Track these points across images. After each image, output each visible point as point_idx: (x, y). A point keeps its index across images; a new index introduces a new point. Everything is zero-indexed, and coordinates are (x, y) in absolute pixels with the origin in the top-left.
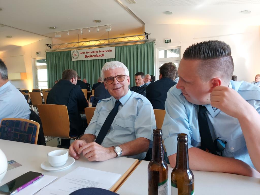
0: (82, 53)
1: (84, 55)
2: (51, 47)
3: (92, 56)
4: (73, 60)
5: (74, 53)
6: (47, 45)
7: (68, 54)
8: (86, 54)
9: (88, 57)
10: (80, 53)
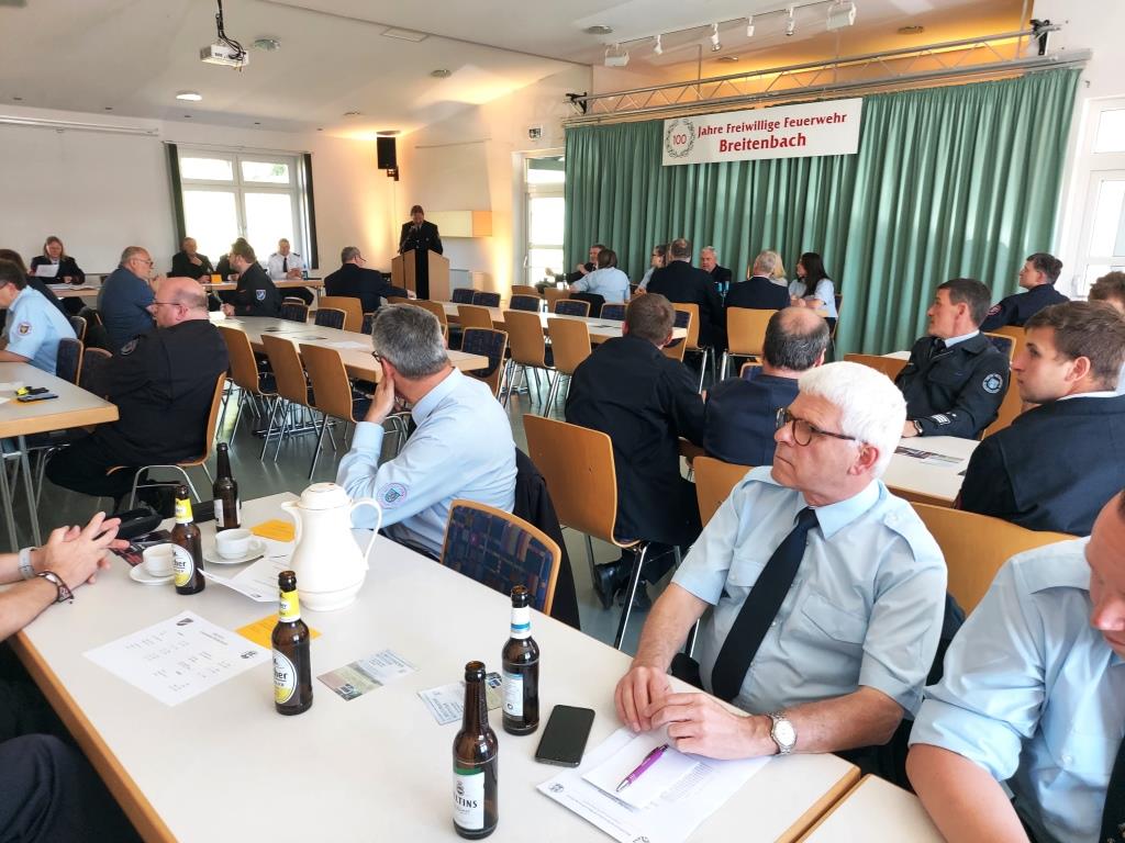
0: (710, 130)
1: (715, 139)
2: (584, 106)
3: (749, 145)
4: (667, 160)
5: (676, 132)
6: (573, 97)
7: (652, 133)
8: (724, 136)
9: (732, 147)
10: (702, 131)
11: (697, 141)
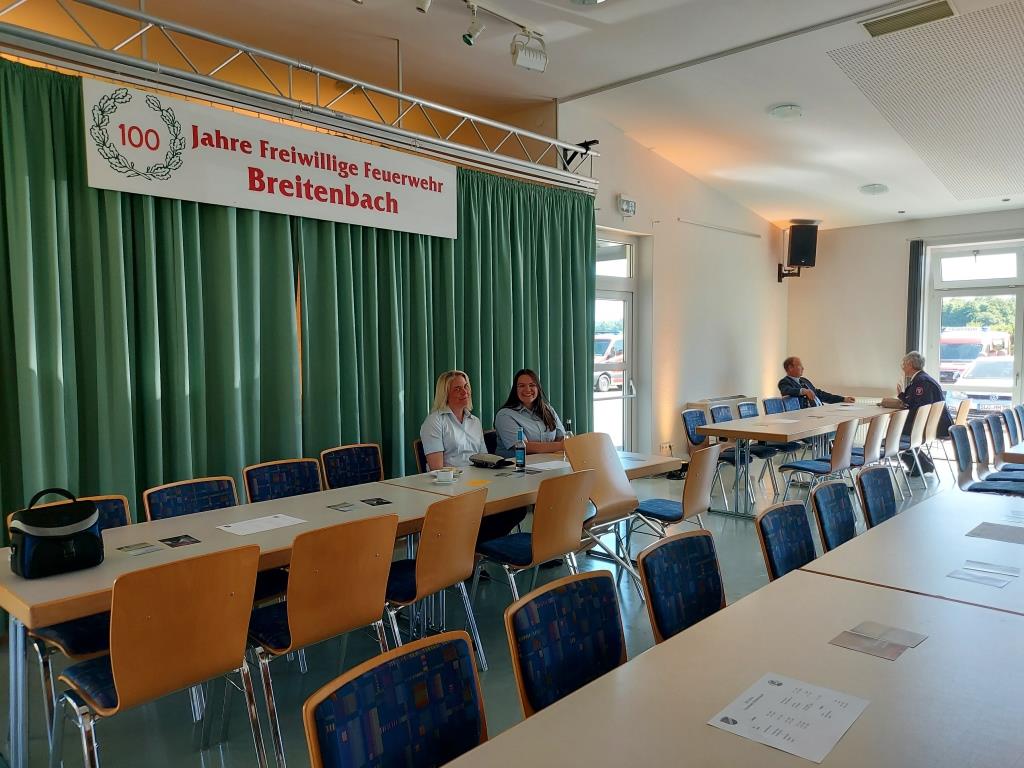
0: (218, 140)
9: (276, 185)
10: (200, 136)
11: (187, 153)
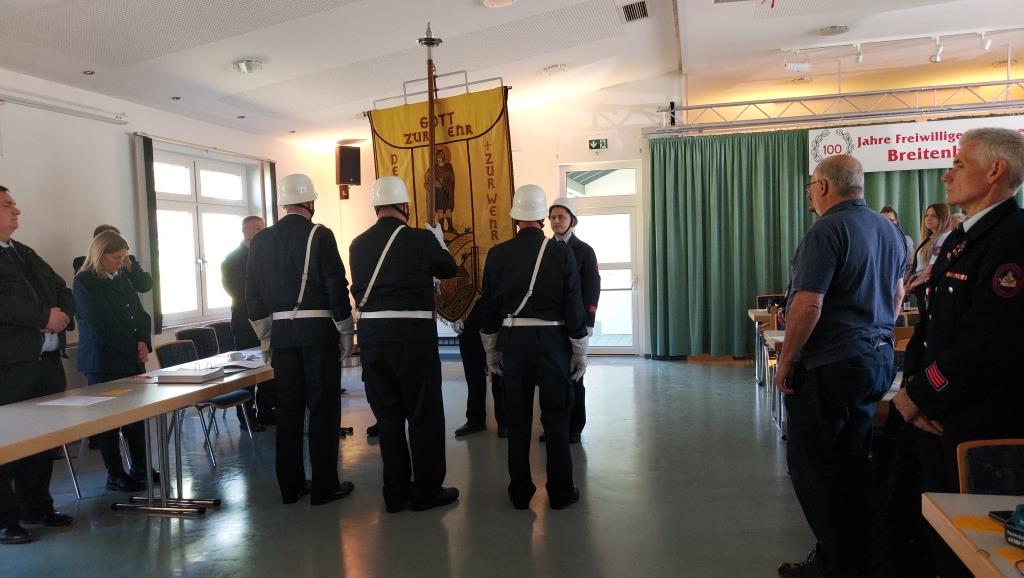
0: (873, 141)
1: (884, 149)
3: (924, 154)
5: (826, 141)
8: (893, 145)
9: (905, 157)
10: (862, 141)
